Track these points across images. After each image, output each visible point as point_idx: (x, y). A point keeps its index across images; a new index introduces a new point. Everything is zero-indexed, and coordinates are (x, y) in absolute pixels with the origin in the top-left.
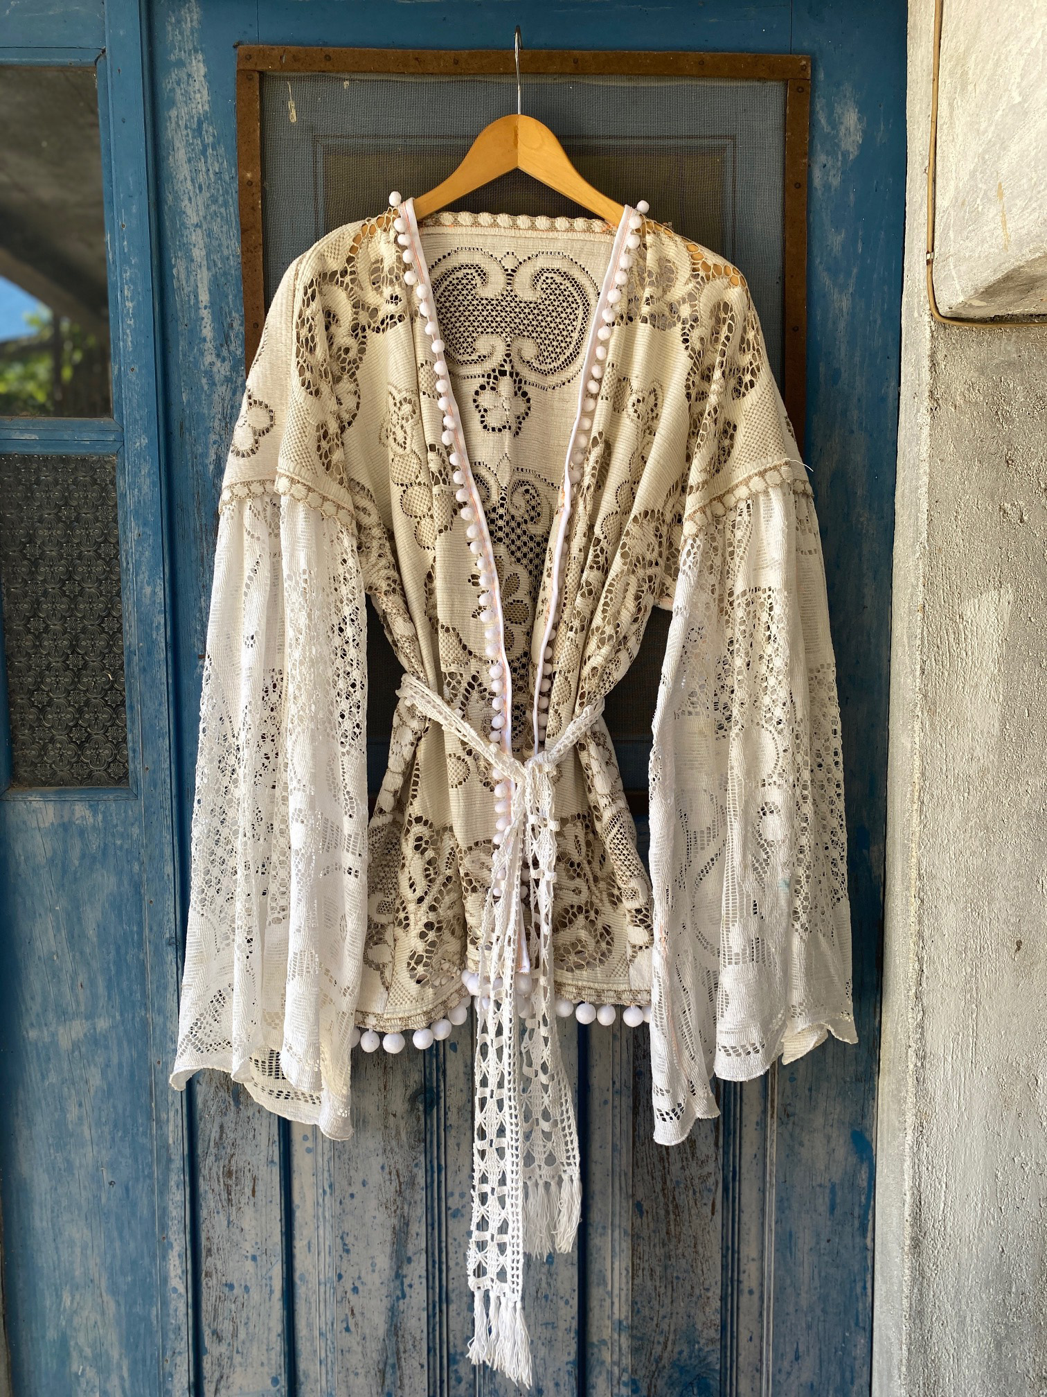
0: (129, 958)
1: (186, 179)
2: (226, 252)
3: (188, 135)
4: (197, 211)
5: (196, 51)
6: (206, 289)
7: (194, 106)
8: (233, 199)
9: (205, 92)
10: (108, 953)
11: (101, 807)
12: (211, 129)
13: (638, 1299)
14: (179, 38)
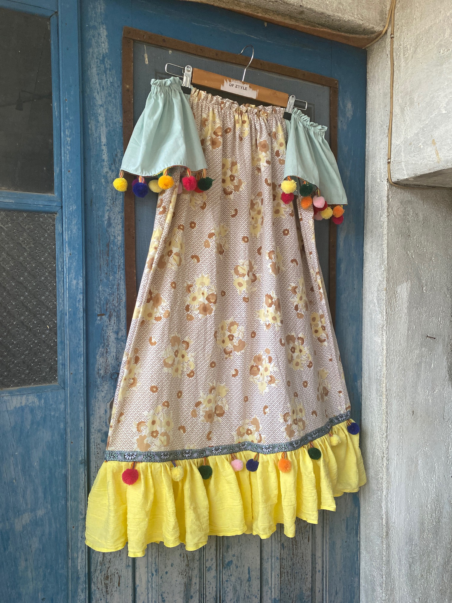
0: (56, 474)
1: (96, 83)
2: (115, 120)
3: (97, 62)
4: (101, 99)
5: (103, 24)
6: (105, 136)
7: (101, 49)
8: (119, 96)
9: (107, 43)
10: (45, 473)
11: (44, 396)
12: (109, 62)
13: (283, 587)
14: (95, 15)
